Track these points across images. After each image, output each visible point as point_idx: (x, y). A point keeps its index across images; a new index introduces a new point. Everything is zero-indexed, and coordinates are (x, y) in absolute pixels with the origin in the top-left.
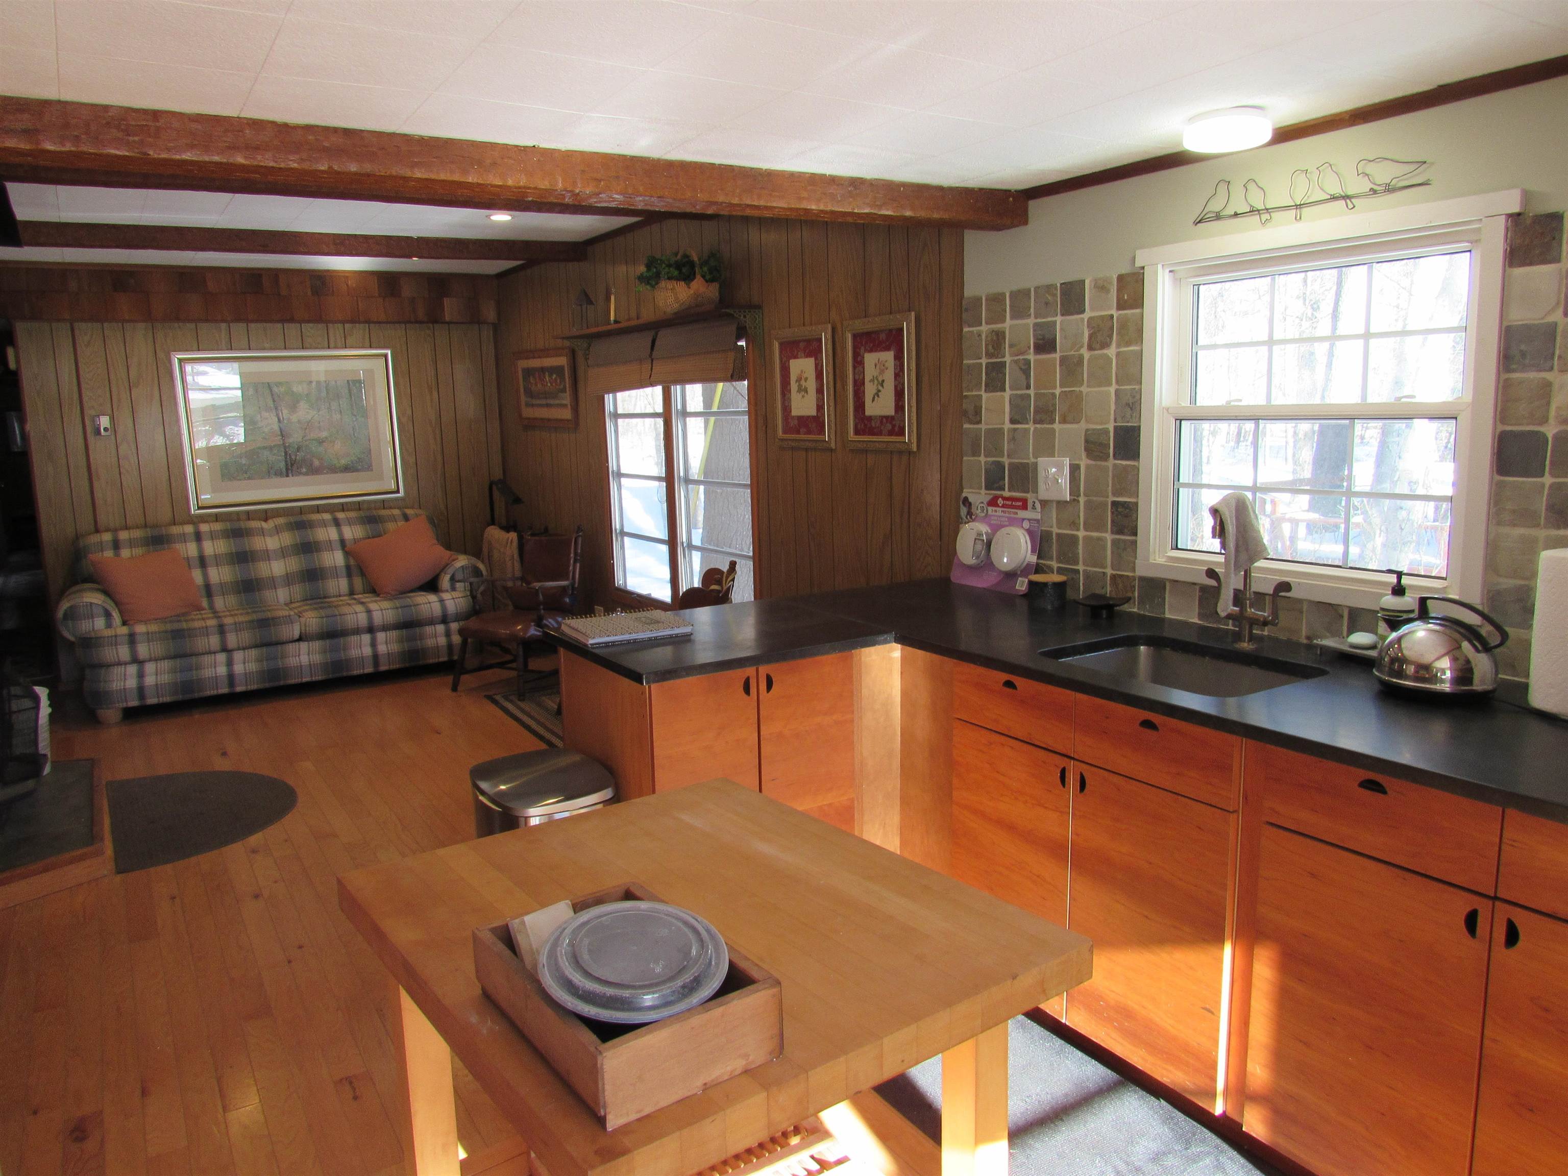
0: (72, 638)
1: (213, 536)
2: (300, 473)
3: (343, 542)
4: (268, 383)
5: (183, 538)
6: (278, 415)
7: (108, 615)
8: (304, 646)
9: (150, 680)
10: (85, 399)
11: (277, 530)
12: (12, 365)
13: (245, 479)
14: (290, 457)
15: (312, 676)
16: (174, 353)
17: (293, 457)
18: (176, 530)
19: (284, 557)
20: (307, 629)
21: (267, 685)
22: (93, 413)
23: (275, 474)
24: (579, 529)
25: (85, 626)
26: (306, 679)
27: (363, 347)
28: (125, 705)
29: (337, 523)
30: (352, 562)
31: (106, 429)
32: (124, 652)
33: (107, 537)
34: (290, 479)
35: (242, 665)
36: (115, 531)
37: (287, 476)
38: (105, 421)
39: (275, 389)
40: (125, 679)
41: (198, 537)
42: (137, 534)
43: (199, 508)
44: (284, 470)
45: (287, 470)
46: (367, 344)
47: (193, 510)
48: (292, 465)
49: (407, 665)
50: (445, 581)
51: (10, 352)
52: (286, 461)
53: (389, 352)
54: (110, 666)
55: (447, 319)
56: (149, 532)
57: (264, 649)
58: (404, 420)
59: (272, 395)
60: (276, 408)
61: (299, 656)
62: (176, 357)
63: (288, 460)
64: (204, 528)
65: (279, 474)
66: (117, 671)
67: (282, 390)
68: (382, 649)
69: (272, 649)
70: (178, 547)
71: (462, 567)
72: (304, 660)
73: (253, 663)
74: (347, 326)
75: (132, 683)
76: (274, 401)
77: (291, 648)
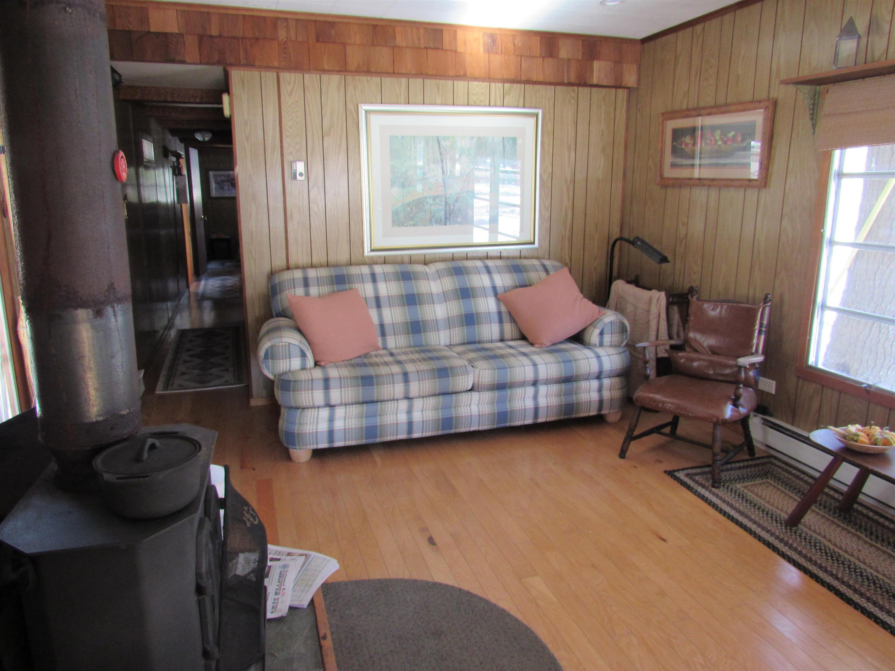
0: (271, 377)
1: (386, 278)
2: (456, 222)
3: (494, 288)
4: (437, 137)
5: (361, 278)
6: (442, 167)
7: (303, 355)
8: (475, 395)
9: (339, 425)
10: (285, 145)
11: (439, 275)
12: (227, 113)
13: (411, 225)
14: (449, 206)
15: (479, 426)
16: (362, 105)
17: (452, 207)
18: (354, 270)
19: (446, 302)
20: (480, 380)
21: (440, 433)
22: (291, 158)
23: (436, 222)
24: (765, 300)
25: (282, 366)
26: (474, 428)
27: (518, 107)
28: (315, 447)
29: (488, 271)
30: (503, 309)
31: (301, 175)
32: (318, 397)
33: (298, 274)
34: (448, 227)
35: (420, 413)
36: (304, 268)
37: (445, 224)
38: (300, 167)
39: (443, 143)
40: (317, 422)
41: (374, 278)
42: (323, 272)
43: (372, 250)
44: (443, 218)
45: (446, 218)
46: (521, 104)
47: (367, 252)
48: (450, 214)
49: (562, 417)
50: (594, 336)
51: (225, 98)
52: (446, 211)
53: (540, 112)
54: (304, 408)
55: (595, 81)
56: (333, 272)
57: (441, 398)
58: (545, 177)
59: (440, 148)
60: (442, 162)
61: (470, 406)
62: (364, 108)
63: (448, 209)
64: (378, 269)
65: (439, 222)
66: (310, 414)
67: (448, 143)
68: (542, 402)
69: (447, 397)
70: (357, 287)
71: (611, 322)
72: (474, 410)
73: (430, 411)
74: (507, 85)
75: (323, 427)
76: (441, 154)
77: (464, 398)
